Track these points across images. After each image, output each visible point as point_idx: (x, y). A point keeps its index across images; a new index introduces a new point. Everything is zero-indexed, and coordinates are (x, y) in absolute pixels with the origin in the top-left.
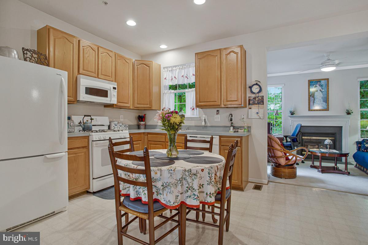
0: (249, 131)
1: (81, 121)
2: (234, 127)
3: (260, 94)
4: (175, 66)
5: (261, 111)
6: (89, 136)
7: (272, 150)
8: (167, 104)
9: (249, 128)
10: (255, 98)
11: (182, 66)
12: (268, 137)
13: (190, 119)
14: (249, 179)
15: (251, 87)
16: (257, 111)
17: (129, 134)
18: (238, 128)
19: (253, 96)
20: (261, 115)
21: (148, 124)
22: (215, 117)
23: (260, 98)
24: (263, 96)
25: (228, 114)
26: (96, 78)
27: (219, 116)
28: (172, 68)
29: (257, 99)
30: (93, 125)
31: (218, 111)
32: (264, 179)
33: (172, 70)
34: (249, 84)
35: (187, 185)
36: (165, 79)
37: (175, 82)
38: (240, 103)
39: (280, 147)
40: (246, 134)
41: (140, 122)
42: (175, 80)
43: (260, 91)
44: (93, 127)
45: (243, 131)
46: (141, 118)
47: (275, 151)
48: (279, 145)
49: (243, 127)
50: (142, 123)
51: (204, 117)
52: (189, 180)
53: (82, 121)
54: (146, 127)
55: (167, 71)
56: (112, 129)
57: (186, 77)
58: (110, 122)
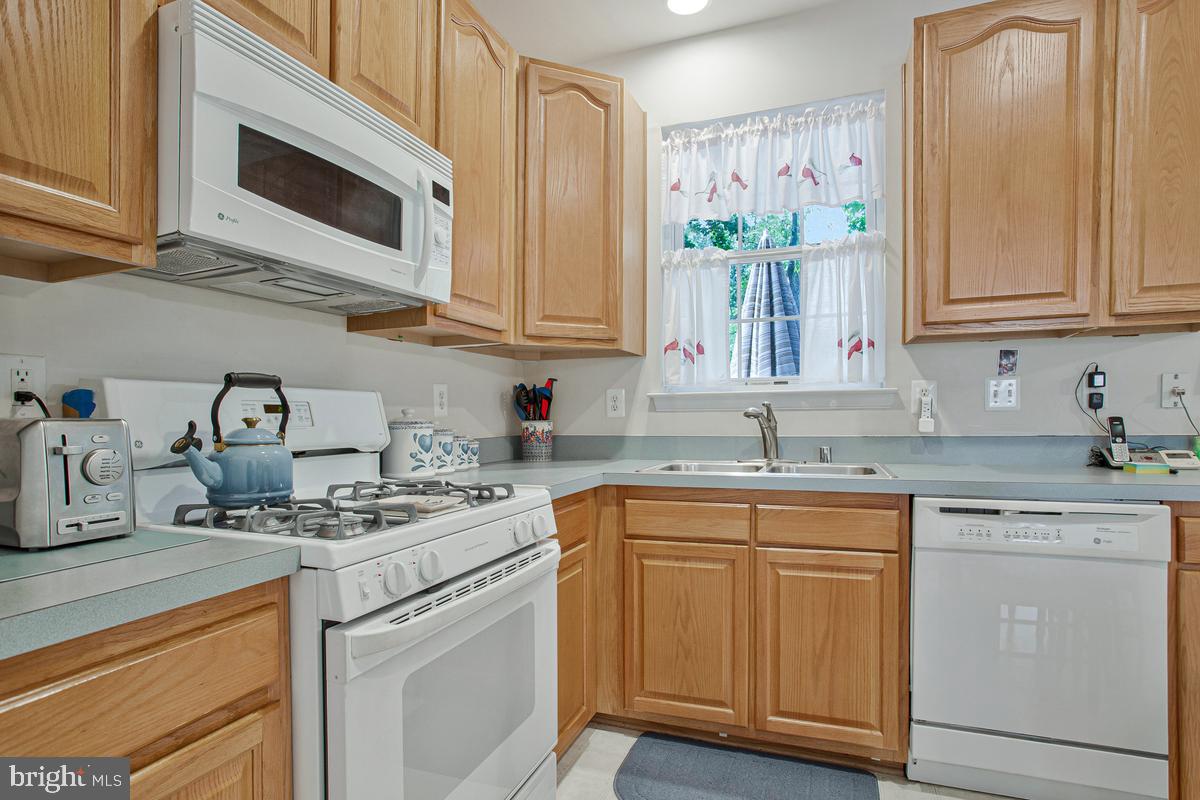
1: (192, 426)
4: (738, 120)
6: (286, 581)
8: (685, 321)
11: (783, 117)
13: (833, 403)
21: (571, 433)
22: (992, 389)
28: (716, 131)
31: (1006, 354)
33: (715, 142)
36: (676, 187)
41: (525, 424)
42: (736, 191)
46: (531, 401)
50: (541, 426)
51: (918, 388)
53: (204, 430)
54: (562, 450)
55: (687, 146)
56: (405, 471)
57: (809, 174)
58: (392, 426)
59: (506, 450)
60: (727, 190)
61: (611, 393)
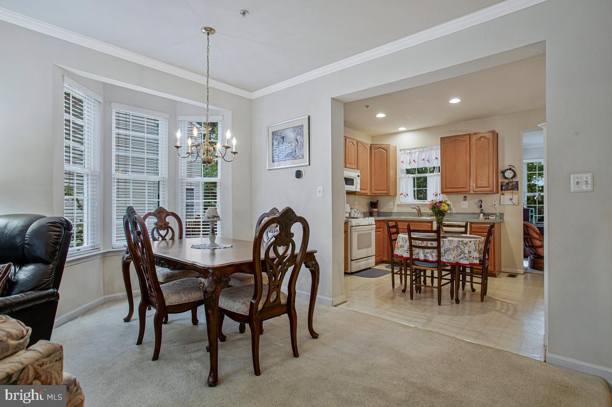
0: (501, 218)
2: (484, 214)
3: (515, 180)
4: (415, 149)
5: (515, 197)
7: (529, 240)
9: (502, 215)
10: (508, 184)
11: (422, 149)
12: (524, 224)
14: (502, 268)
15: (503, 172)
16: (510, 197)
17: (375, 220)
18: (489, 215)
19: (506, 181)
20: (515, 201)
21: (381, 211)
22: (462, 203)
23: (514, 184)
24: (518, 182)
25: (477, 200)
27: (467, 202)
28: (410, 150)
29: (510, 185)
31: (465, 197)
32: (520, 269)
33: (410, 153)
34: (501, 168)
35: (461, 251)
36: (402, 162)
37: (415, 166)
38: (492, 190)
39: (539, 235)
40: (499, 221)
41: (372, 209)
42: (414, 164)
43: (515, 176)
45: (494, 218)
46: (374, 205)
47: (532, 239)
48: (537, 233)
49: (495, 214)
50: (376, 210)
52: (462, 247)
54: (379, 214)
55: (405, 153)
56: (352, 215)
57: (428, 160)
58: (351, 209)
59: (368, 214)
60: (413, 163)
61: (390, 203)
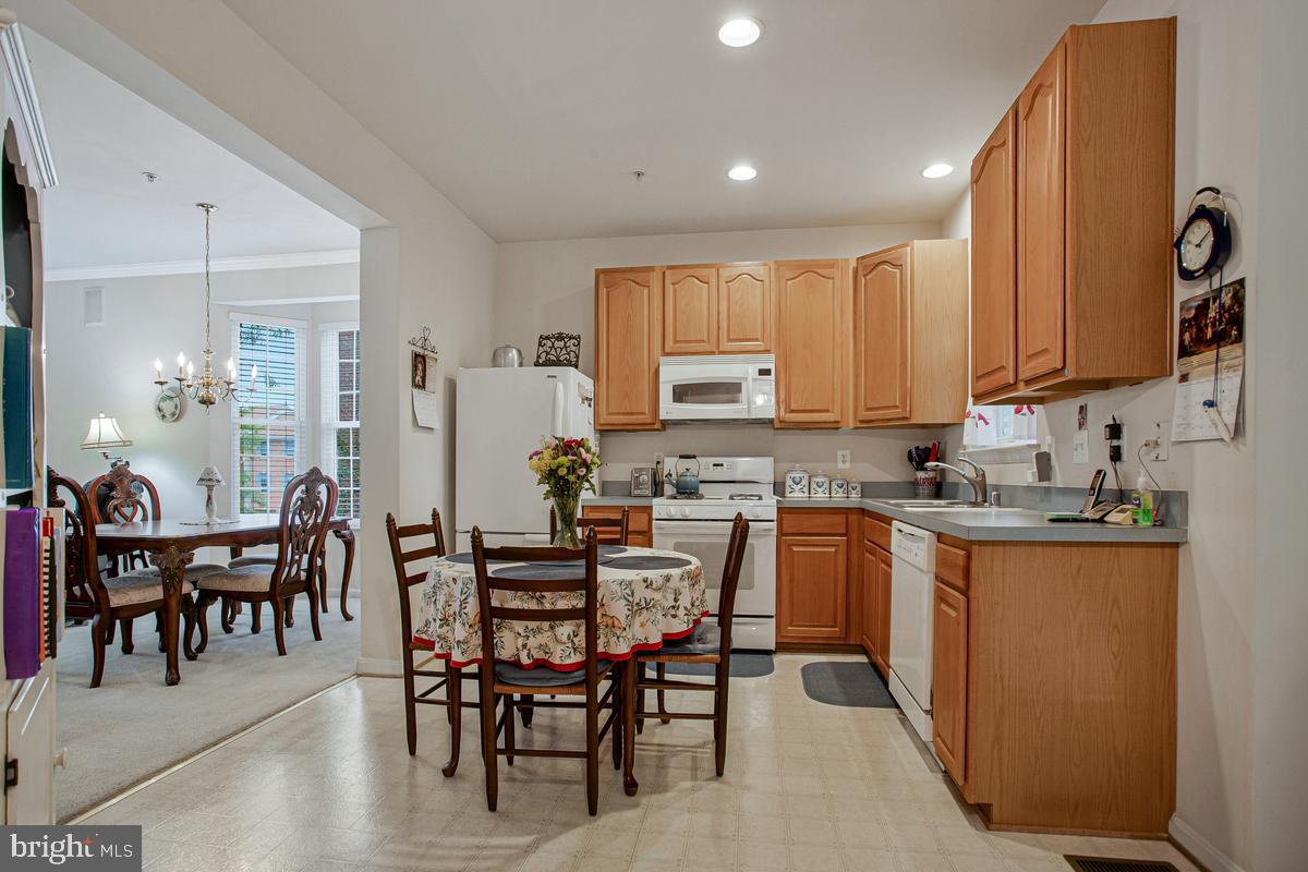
3: (1230, 274)
5: (1231, 389)
6: (651, 507)
15: (1179, 244)
16: (1209, 389)
17: (778, 508)
24: (1242, 283)
25: (1103, 422)
26: (713, 353)
27: (1084, 433)
29: (1212, 312)
30: (702, 482)
44: (702, 486)
